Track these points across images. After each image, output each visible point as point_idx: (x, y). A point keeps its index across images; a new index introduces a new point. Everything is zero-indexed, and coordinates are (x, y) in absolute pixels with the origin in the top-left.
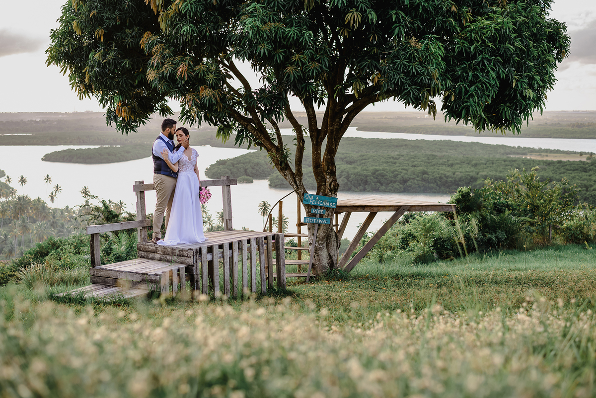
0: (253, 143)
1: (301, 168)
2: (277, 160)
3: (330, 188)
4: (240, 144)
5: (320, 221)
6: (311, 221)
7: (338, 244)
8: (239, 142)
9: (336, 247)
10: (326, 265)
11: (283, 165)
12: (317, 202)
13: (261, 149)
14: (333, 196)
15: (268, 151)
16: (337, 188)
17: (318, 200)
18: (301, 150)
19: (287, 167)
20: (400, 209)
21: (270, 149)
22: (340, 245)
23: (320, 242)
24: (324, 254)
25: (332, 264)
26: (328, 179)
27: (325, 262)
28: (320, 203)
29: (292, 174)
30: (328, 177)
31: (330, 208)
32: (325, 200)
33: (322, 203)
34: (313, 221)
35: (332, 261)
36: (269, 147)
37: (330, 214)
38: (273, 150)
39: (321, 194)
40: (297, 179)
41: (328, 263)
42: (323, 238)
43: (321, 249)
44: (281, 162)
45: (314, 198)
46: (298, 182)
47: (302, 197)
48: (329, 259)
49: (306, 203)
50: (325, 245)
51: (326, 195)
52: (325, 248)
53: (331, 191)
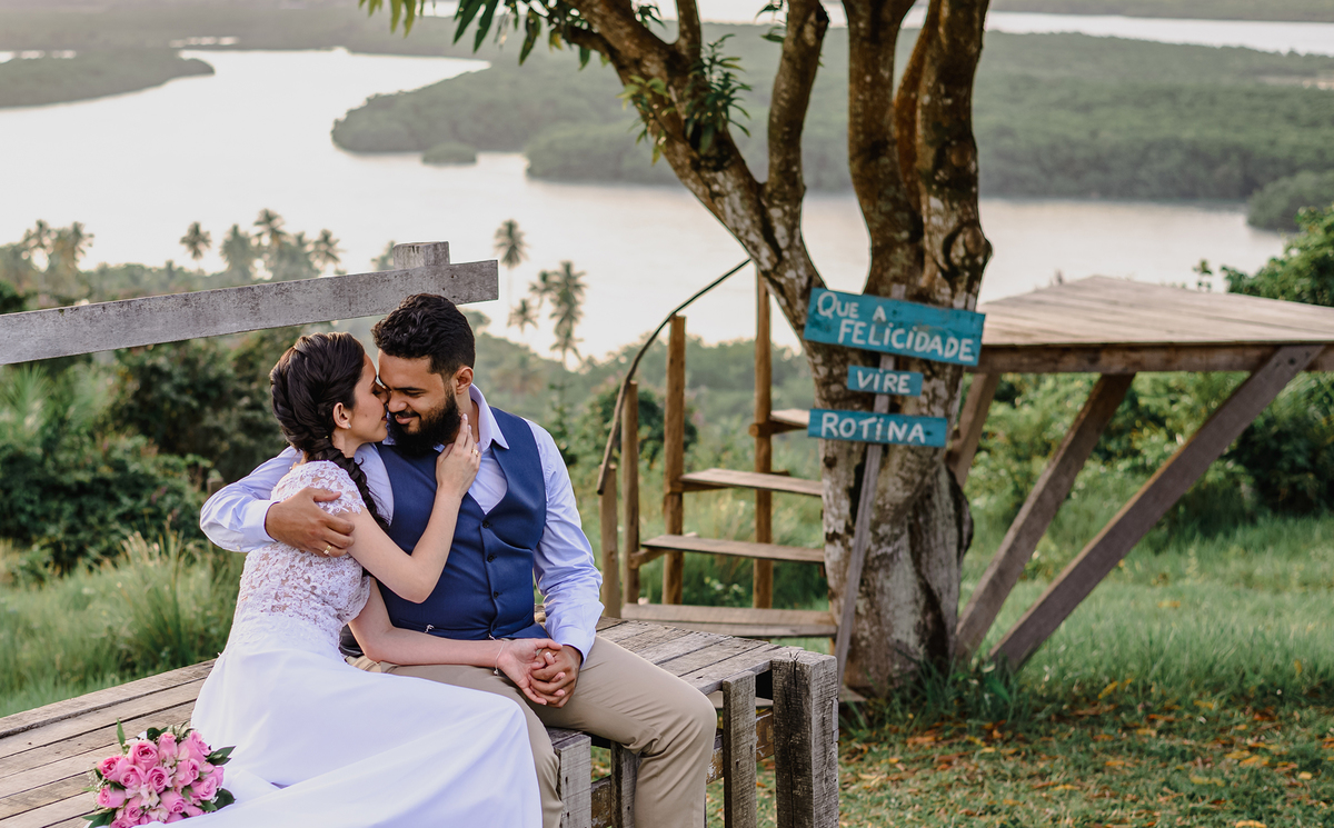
0: (545, 29)
1: (797, 161)
2: (674, 118)
3: (948, 260)
4: (480, 36)
5: (895, 431)
6: (848, 428)
7: (966, 529)
8: (474, 26)
9: (954, 549)
10: (912, 640)
11: (707, 141)
12: (880, 336)
13: (584, 58)
14: (959, 303)
15: (621, 68)
16: (980, 260)
17: (881, 326)
18: (802, 65)
19: (726, 155)
20: (1274, 361)
21: (638, 63)
22: (970, 537)
23: (884, 529)
24: (900, 586)
25: (936, 632)
26: (935, 211)
27: (905, 626)
28: (893, 341)
29: (752, 189)
30: (935, 203)
31: (943, 365)
32: (921, 325)
33: (902, 339)
34: (859, 431)
35: (939, 621)
36: (629, 48)
37: (943, 392)
38: (654, 66)
39: (898, 291)
40: (775, 213)
41: (921, 629)
42: (899, 511)
43: (886, 561)
44: (699, 129)
45: (865, 314)
46: (780, 232)
47: (800, 305)
48: (924, 613)
49: (822, 337)
50: (905, 541)
51: (923, 297)
52: (905, 555)
53: (951, 275)
